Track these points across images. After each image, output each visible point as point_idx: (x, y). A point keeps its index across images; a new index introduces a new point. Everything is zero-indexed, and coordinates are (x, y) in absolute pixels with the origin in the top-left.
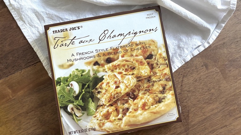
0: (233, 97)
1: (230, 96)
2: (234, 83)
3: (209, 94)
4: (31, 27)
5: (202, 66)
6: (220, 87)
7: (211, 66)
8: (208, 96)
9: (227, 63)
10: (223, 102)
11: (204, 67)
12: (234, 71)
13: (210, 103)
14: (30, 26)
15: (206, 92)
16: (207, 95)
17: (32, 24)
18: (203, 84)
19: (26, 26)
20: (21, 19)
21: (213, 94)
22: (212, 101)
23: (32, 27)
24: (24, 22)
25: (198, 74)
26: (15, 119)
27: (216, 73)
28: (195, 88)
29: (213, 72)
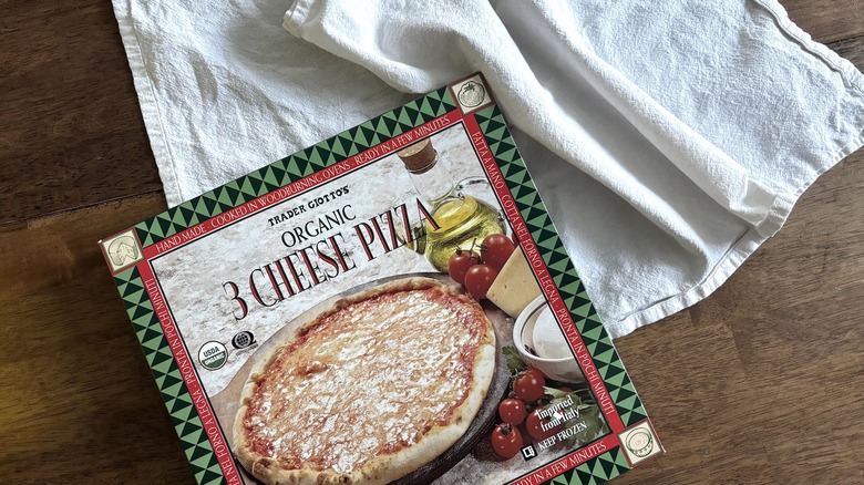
0: (758, 429)
1: (751, 424)
2: (772, 383)
3: (685, 401)
4: (171, 102)
6: (723, 386)
7: (708, 316)
8: (681, 409)
9: (760, 316)
10: (724, 436)
12: (778, 345)
13: (682, 432)
14: (170, 98)
15: (676, 394)
16: (680, 404)
17: (178, 94)
18: (671, 365)
19: (158, 96)
20: (150, 72)
21: (697, 403)
22: (691, 427)
23: (175, 102)
24: (156, 81)
26: (65, 346)
27: (719, 340)
28: (645, 374)
29: (712, 334)
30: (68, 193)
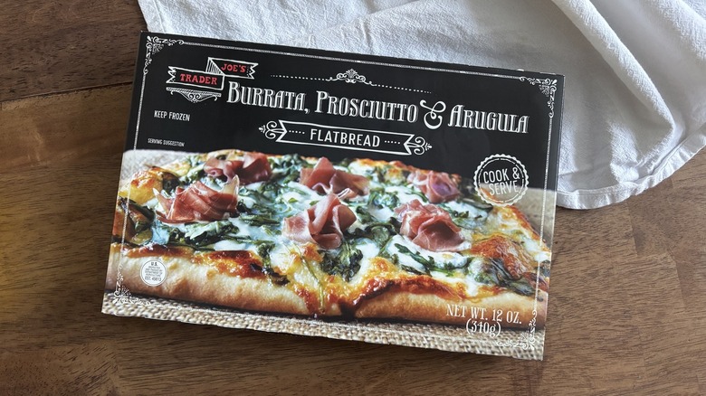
0: (693, 359)
1: (686, 353)
3: (623, 326)
5: (627, 236)
6: (662, 315)
7: (653, 245)
8: (618, 333)
10: (659, 362)
11: (632, 241)
13: (617, 356)
15: (615, 318)
16: (617, 328)
18: (612, 290)
21: (634, 329)
22: (626, 351)
25: (606, 257)
26: (29, 225)
27: (662, 269)
28: (585, 296)
29: (656, 263)
30: (41, 79)
